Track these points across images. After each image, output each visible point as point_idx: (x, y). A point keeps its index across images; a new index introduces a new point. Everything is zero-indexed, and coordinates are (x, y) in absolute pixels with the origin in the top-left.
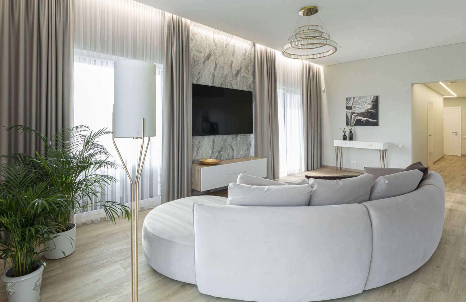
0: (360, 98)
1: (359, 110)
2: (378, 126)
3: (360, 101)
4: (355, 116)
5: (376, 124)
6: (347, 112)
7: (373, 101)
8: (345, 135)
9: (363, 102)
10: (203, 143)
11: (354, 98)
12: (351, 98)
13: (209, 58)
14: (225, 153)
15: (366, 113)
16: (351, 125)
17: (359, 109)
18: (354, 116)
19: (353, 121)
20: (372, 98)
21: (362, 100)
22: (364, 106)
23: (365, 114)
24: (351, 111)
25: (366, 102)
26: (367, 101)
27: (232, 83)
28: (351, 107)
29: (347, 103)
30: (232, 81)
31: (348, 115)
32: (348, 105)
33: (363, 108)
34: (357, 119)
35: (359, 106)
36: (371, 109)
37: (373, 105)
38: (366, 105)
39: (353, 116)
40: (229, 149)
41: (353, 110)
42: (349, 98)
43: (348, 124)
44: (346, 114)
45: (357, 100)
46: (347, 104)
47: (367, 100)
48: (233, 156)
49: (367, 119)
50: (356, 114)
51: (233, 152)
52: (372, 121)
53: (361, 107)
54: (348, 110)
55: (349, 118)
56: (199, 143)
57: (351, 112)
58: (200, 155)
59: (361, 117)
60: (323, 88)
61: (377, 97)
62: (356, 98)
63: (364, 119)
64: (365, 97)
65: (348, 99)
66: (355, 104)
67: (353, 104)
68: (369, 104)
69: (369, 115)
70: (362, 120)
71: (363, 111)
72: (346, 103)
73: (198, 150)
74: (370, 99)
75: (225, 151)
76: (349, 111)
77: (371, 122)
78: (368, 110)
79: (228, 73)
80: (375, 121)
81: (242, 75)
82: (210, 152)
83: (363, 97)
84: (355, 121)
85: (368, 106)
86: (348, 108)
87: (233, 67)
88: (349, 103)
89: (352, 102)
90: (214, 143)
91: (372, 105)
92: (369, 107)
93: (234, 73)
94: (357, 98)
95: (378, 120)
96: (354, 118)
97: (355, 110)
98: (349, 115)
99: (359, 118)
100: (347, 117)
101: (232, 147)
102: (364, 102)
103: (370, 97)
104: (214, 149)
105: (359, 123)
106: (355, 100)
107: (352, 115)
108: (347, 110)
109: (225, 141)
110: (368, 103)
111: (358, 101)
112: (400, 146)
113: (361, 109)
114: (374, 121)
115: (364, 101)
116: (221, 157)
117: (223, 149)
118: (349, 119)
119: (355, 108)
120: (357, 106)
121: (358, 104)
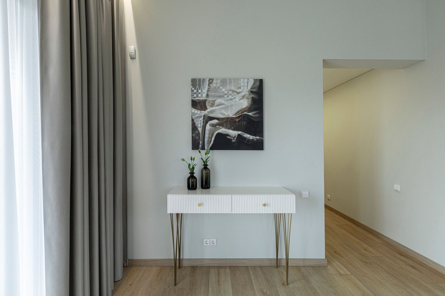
0: (224, 82)
1: (223, 111)
2: (263, 149)
3: (224, 90)
4: (213, 125)
5: (258, 146)
6: (193, 114)
7: (252, 92)
8: (192, 176)
9: (230, 92)
11: (211, 81)
12: (204, 80)
15: (238, 120)
16: (203, 148)
17: (223, 108)
18: (210, 125)
19: (209, 140)
21: (228, 87)
22: (233, 102)
23: (235, 122)
24: (204, 113)
25: (238, 93)
26: (240, 90)
28: (204, 102)
29: (195, 91)
31: (196, 123)
32: (197, 96)
33: (232, 106)
34: (219, 134)
35: (223, 102)
36: (250, 109)
37: (253, 99)
38: (237, 100)
39: (208, 127)
41: (208, 110)
42: (200, 80)
43: (196, 145)
44: (193, 120)
45: (218, 85)
46: (195, 95)
47: (240, 88)
49: (240, 132)
50: (215, 121)
53: (226, 103)
55: (200, 129)
57: (204, 116)
59: (227, 127)
61: (261, 81)
62: (215, 81)
63: (234, 133)
65: (196, 83)
66: (214, 96)
67: (207, 96)
69: (245, 122)
70: (228, 135)
71: (230, 113)
72: (192, 91)
74: (246, 87)
76: (199, 112)
77: (249, 140)
78: (242, 111)
80: (258, 138)
83: (230, 79)
84: (213, 139)
85: (242, 101)
86: (195, 104)
88: (200, 91)
89: (205, 91)
91: (250, 100)
92: (245, 104)
94: (219, 81)
95: (262, 136)
96: (210, 130)
97: (212, 112)
98: (199, 124)
99: (223, 130)
100: (194, 128)
102: (233, 91)
103: (246, 80)
105: (222, 143)
106: (213, 85)
107: (207, 123)
108: (194, 110)
110: (243, 94)
111: (219, 88)
113: (226, 108)
114: (254, 137)
115: (233, 88)
118: (199, 133)
119: (212, 105)
120: (219, 101)
121: (220, 97)
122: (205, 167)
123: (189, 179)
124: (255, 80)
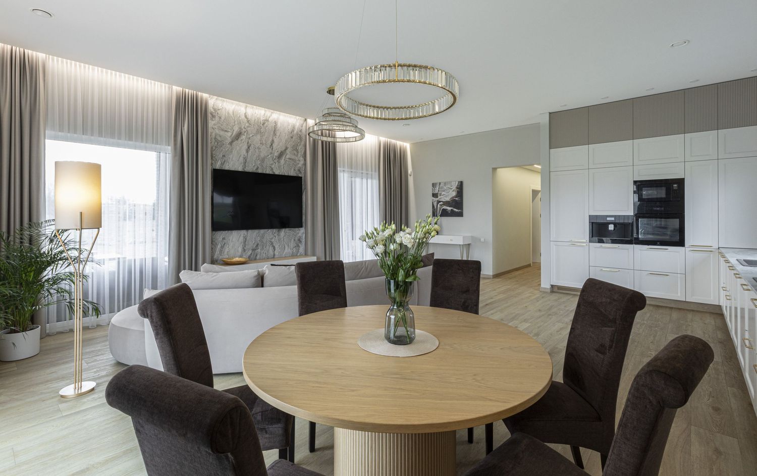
0: (445, 184)
2: (462, 216)
3: (445, 188)
4: (441, 205)
5: (460, 214)
6: (433, 200)
7: (457, 188)
10: (229, 240)
11: (440, 183)
12: (437, 183)
13: (238, 138)
14: (262, 252)
15: (451, 202)
16: (437, 216)
19: (439, 212)
20: (457, 183)
21: (447, 186)
24: (437, 199)
25: (451, 189)
26: (452, 187)
27: (273, 166)
28: (437, 193)
30: (272, 164)
32: (434, 191)
33: (449, 195)
34: (443, 209)
36: (456, 196)
37: (458, 191)
38: (451, 192)
39: (439, 206)
40: (267, 247)
42: (435, 183)
43: (434, 215)
44: (433, 203)
45: (443, 185)
48: (274, 255)
49: (452, 208)
50: (442, 203)
51: (275, 250)
52: (457, 210)
53: (446, 194)
54: (434, 199)
55: (435, 207)
56: (224, 239)
57: (437, 201)
58: (226, 253)
60: (410, 170)
61: (462, 183)
63: (449, 209)
64: (451, 182)
65: (434, 185)
66: (441, 191)
67: (438, 191)
68: (453, 190)
69: (454, 203)
70: (447, 210)
71: (448, 199)
72: (432, 189)
73: (222, 247)
74: (455, 185)
75: (263, 249)
77: (457, 212)
78: (453, 197)
79: (266, 155)
80: (460, 211)
81: (288, 157)
82: (240, 249)
83: (448, 182)
84: (441, 211)
86: (435, 195)
87: (274, 148)
88: (435, 189)
89: (438, 189)
90: (246, 239)
91: (456, 192)
92: (454, 194)
93: (276, 154)
95: (462, 210)
97: (440, 198)
98: (435, 204)
99: (445, 207)
100: (433, 206)
101: (272, 243)
102: (449, 188)
103: (455, 182)
104: (247, 246)
105: (445, 214)
106: (441, 186)
107: (438, 204)
109: (263, 237)
111: (443, 187)
112: (482, 240)
113: (446, 197)
116: (256, 256)
117: (259, 247)
118: (435, 209)
119: (440, 196)
120: (443, 193)
121: (444, 191)
124: (459, 182)
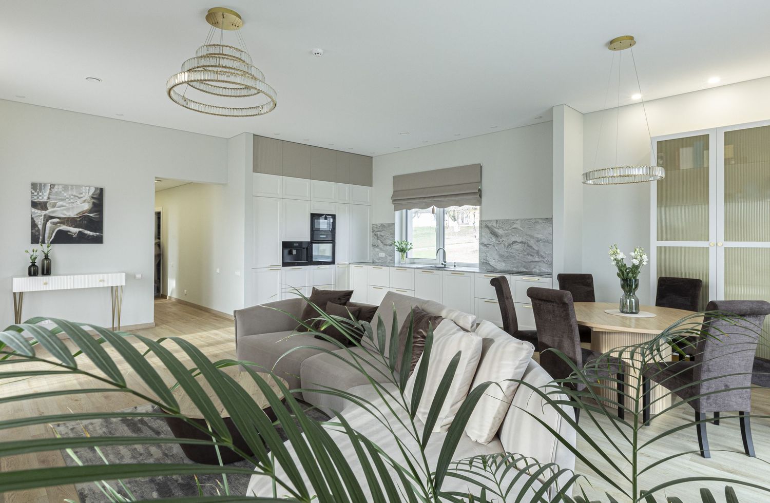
0: (66, 187)
1: (65, 212)
2: (102, 243)
3: (65, 194)
4: (54, 223)
5: (99, 240)
7: (93, 198)
8: (33, 264)
9: (72, 197)
12: (45, 185)
15: (79, 219)
17: (64, 209)
18: (51, 223)
20: (92, 190)
21: (70, 193)
22: (74, 205)
23: (76, 221)
24: (44, 212)
25: (80, 198)
26: (82, 196)
28: (45, 203)
29: (36, 194)
31: (36, 221)
32: (38, 198)
33: (73, 208)
34: (59, 230)
35: (64, 204)
36: (91, 211)
37: (94, 203)
38: (79, 204)
39: (49, 224)
41: (49, 210)
42: (41, 185)
44: (32, 218)
45: (60, 190)
46: (35, 197)
47: (82, 194)
49: (80, 230)
50: (56, 220)
52: (91, 233)
53: (67, 205)
54: (36, 211)
55: (40, 227)
57: (45, 215)
59: (68, 225)
61: (102, 190)
62: (56, 187)
63: (74, 230)
64: (79, 186)
67: (49, 198)
68: (85, 201)
69: (86, 222)
70: (69, 232)
71: (72, 214)
72: (32, 193)
74: (88, 193)
76: (39, 211)
77: (89, 236)
78: (83, 212)
80: (98, 234)
83: (72, 186)
84: (54, 234)
85: (83, 204)
86: (35, 205)
88: (40, 194)
89: (46, 194)
91: (91, 204)
92: (86, 207)
94: (60, 187)
95: (102, 233)
96: (50, 227)
97: (53, 212)
98: (40, 222)
99: (64, 228)
100: (34, 225)
102: (75, 196)
103: (88, 188)
105: (62, 238)
106: (55, 190)
107: (47, 221)
108: (33, 210)
110: (84, 199)
111: (61, 192)
112: (139, 276)
113: (68, 209)
114: (94, 234)
115: (74, 194)
118: (39, 230)
119: (54, 206)
120: (60, 203)
121: (62, 200)
122: (47, 257)
123: (30, 267)
124: (96, 189)
